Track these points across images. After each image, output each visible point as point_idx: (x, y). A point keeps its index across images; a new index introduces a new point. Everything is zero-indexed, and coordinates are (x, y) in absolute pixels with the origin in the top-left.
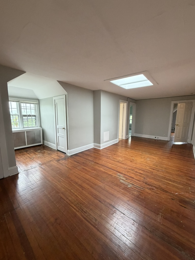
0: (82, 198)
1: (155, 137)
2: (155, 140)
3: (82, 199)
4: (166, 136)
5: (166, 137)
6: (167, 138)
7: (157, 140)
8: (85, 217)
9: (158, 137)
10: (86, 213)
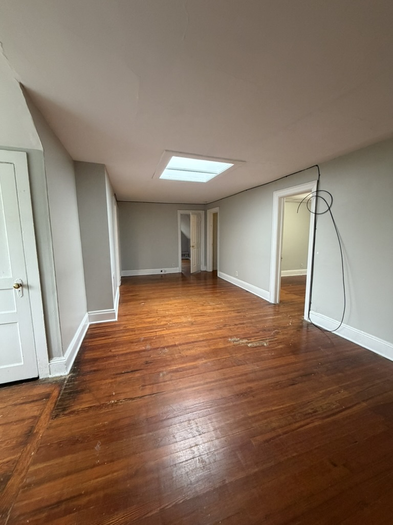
0: (280, 405)
1: (162, 271)
2: (162, 275)
3: (282, 406)
4: (177, 266)
5: (175, 268)
6: (178, 268)
7: (165, 275)
8: (325, 415)
9: (165, 269)
10: (317, 411)
